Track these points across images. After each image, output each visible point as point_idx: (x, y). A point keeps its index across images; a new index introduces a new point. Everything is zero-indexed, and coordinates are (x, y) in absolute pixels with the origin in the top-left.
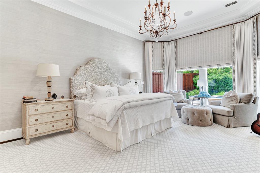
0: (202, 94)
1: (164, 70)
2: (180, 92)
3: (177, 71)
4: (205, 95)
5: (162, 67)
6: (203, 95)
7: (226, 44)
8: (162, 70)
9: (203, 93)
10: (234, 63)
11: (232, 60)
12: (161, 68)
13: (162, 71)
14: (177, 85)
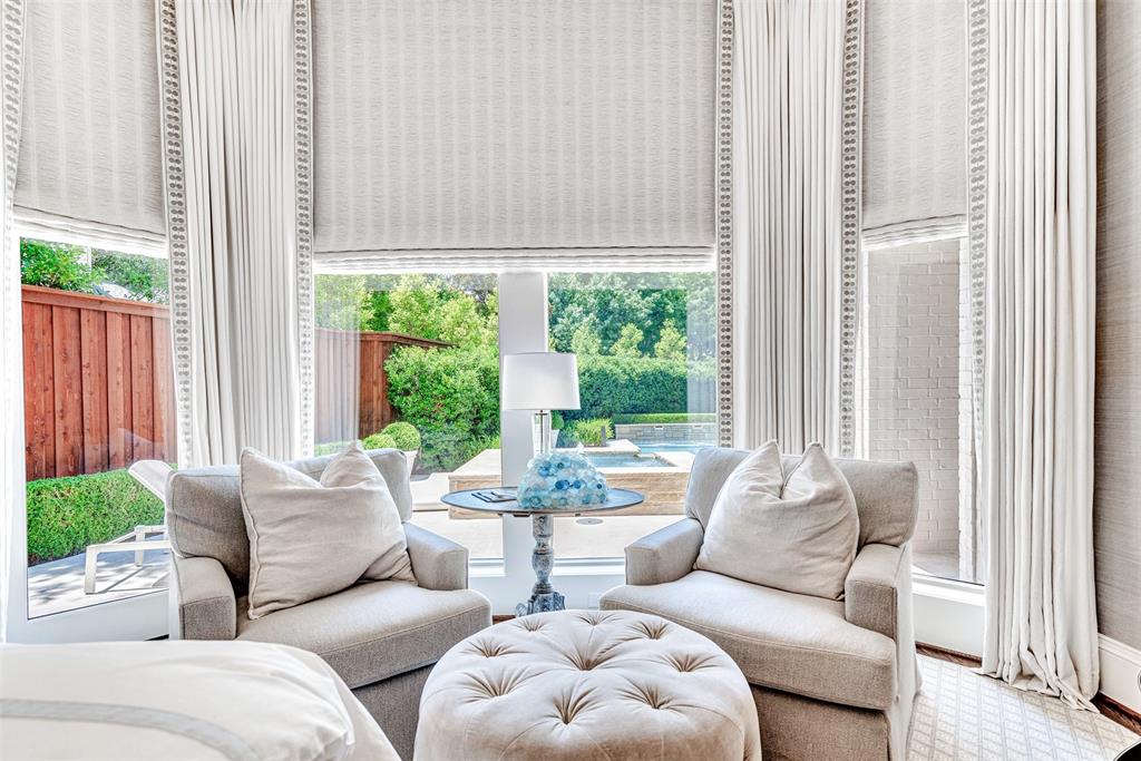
0: (552, 481)
1: (179, 242)
2: (361, 465)
3: (318, 268)
4: (577, 485)
5: (158, 206)
6: (559, 486)
7: (682, 108)
8: (148, 234)
9: (560, 466)
10: (727, 250)
11: (718, 225)
12: (146, 220)
13: (159, 252)
14: (312, 395)
